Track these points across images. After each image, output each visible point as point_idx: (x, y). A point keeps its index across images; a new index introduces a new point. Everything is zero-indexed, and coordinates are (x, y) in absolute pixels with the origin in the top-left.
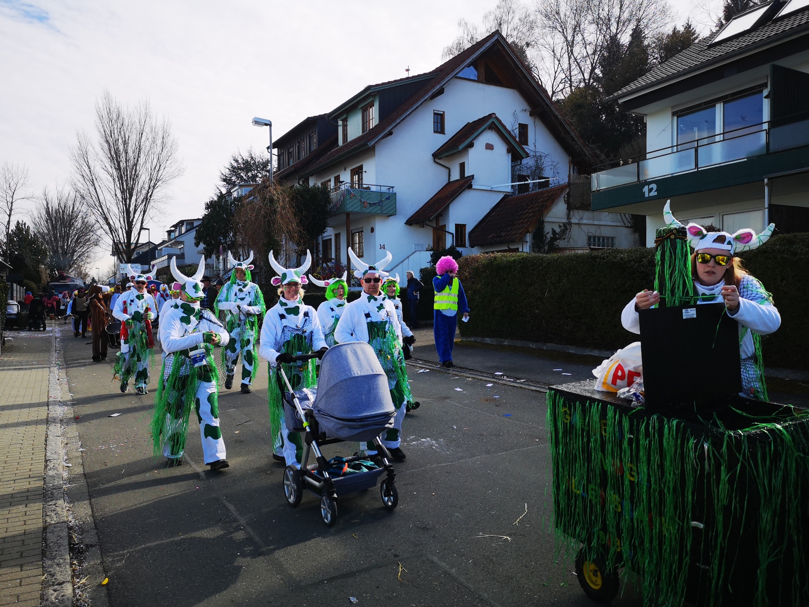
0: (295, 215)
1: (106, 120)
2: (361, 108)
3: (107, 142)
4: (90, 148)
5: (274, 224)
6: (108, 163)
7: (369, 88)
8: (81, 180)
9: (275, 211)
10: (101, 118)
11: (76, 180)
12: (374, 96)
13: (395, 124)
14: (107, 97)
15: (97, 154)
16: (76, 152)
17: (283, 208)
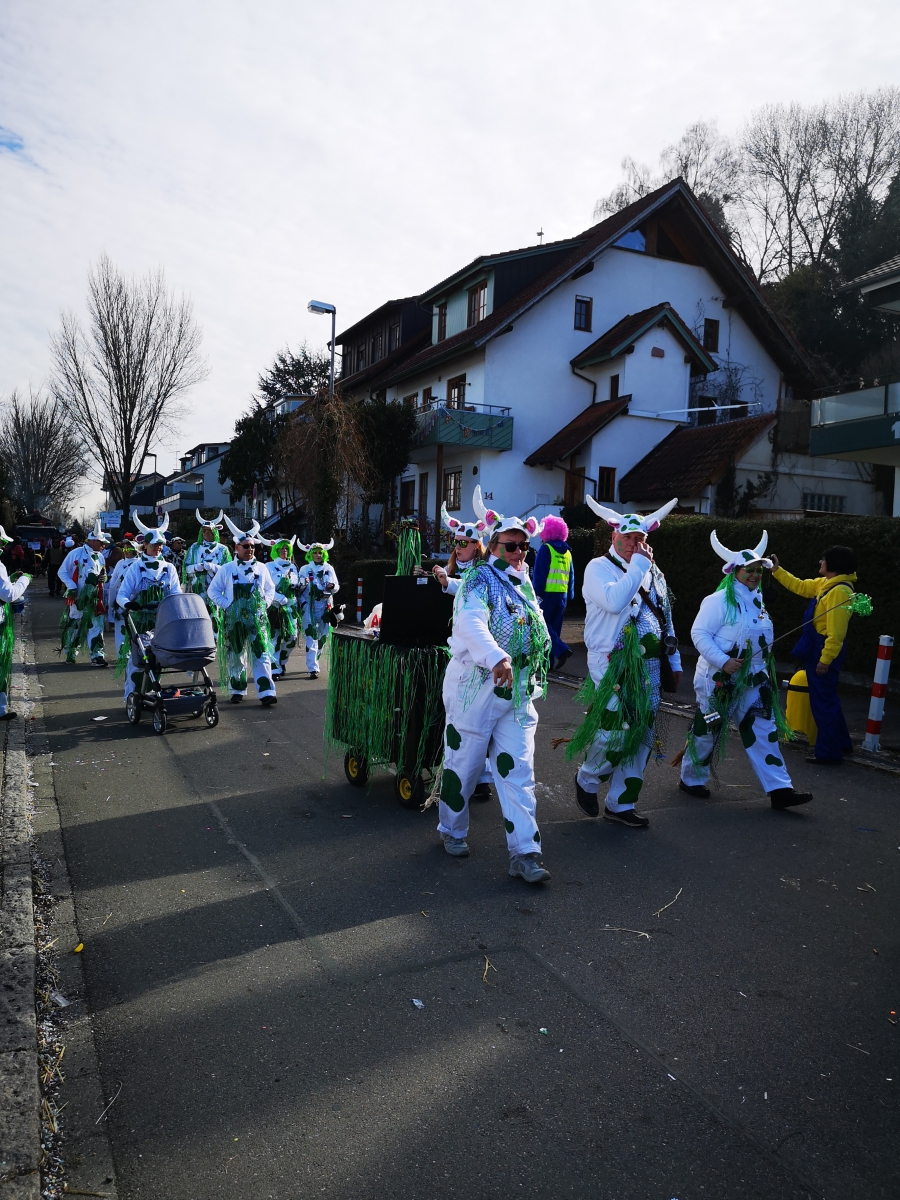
0: (363, 445)
1: (102, 295)
2: (468, 290)
3: (103, 328)
4: (78, 336)
5: (332, 456)
6: (102, 359)
7: (481, 260)
8: (65, 381)
9: (335, 438)
10: (96, 293)
11: (57, 382)
12: (488, 272)
13: (517, 315)
14: (105, 264)
15: (88, 345)
16: (60, 341)
17: (347, 434)
